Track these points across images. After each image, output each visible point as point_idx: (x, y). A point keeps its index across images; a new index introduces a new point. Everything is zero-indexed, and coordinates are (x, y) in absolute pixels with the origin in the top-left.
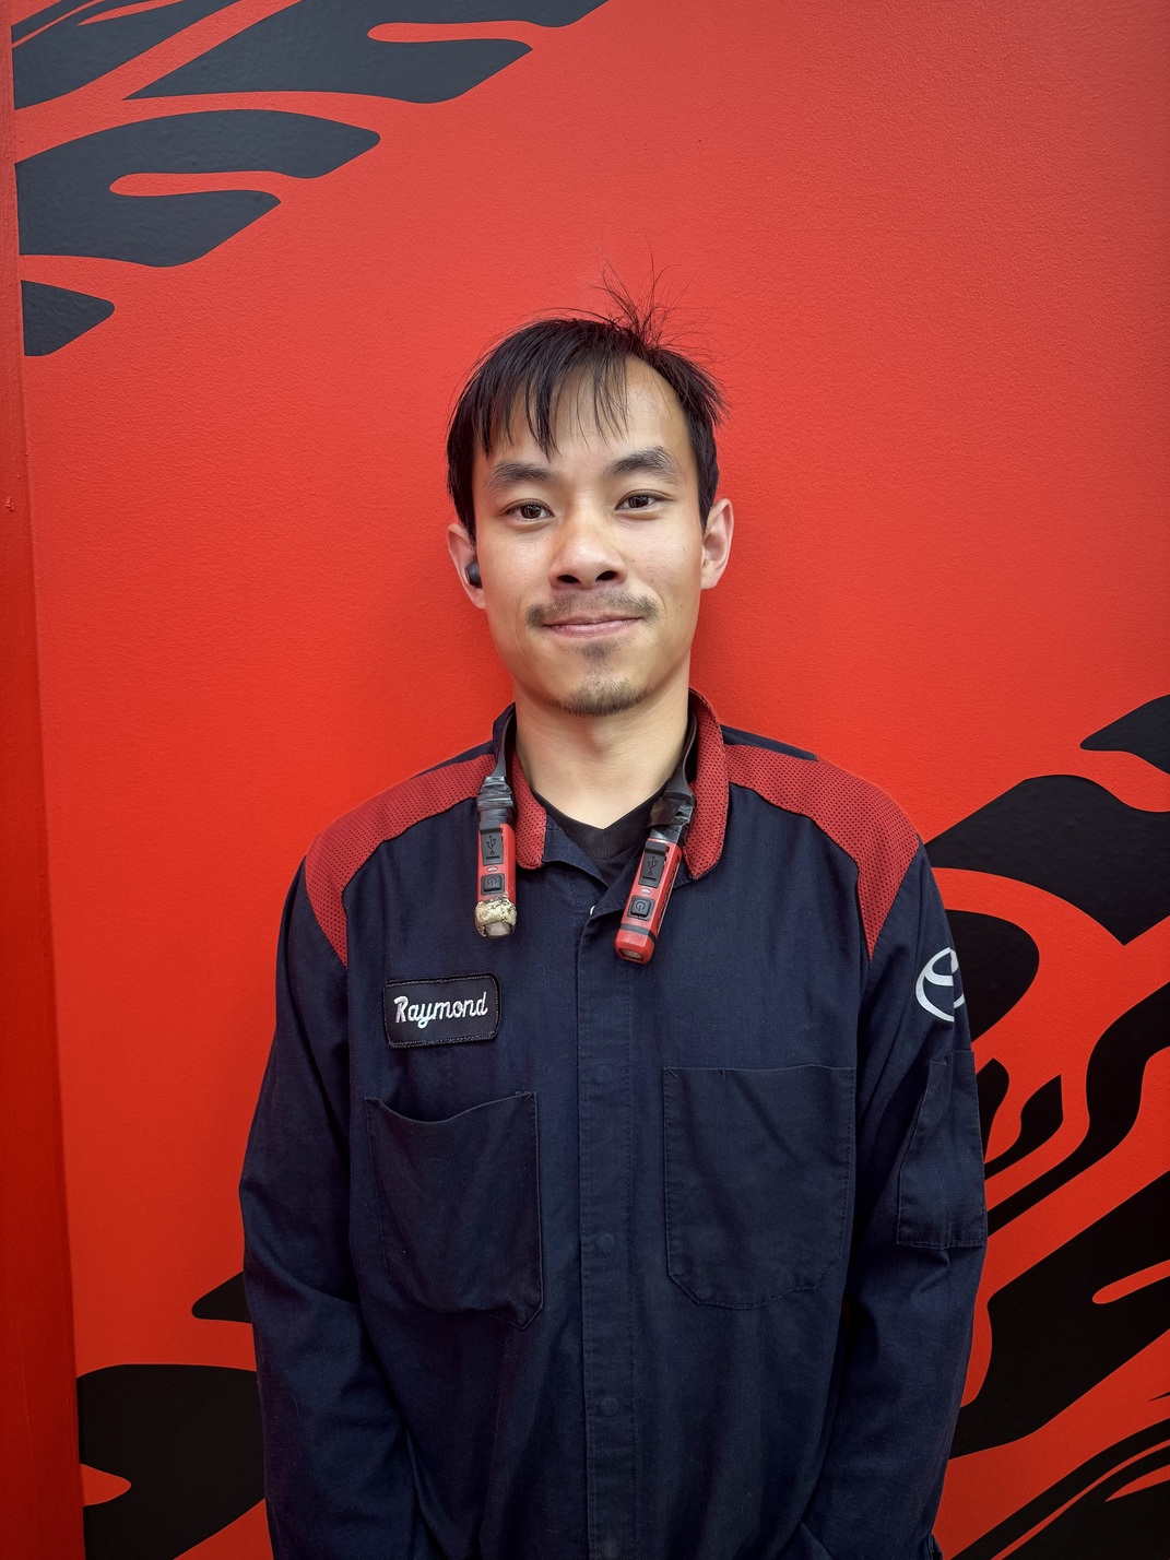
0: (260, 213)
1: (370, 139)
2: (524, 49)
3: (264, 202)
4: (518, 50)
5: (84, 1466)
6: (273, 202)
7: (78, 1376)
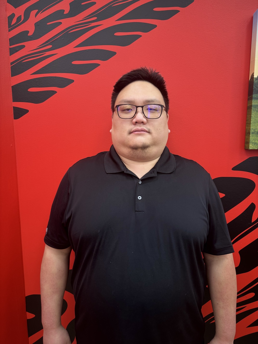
0: (54, 94)
1: (73, 81)
2: (99, 65)
3: (54, 92)
4: (98, 65)
5: (27, 312)
6: (56, 92)
7: (26, 296)
